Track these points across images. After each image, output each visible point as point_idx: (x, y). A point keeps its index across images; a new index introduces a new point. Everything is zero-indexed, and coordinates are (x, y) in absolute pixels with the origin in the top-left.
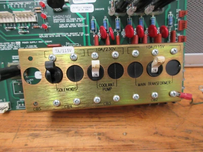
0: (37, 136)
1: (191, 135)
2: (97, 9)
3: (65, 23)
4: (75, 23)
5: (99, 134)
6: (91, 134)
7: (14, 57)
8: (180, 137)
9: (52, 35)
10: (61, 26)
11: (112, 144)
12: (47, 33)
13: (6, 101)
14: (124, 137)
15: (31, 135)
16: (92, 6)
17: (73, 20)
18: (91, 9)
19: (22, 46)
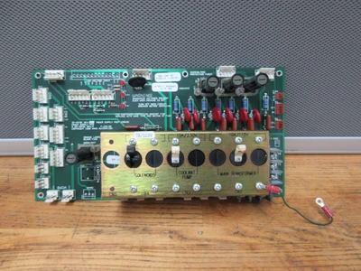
0: (99, 232)
1: (277, 236)
2: (182, 88)
3: (145, 103)
4: (156, 102)
5: (171, 232)
6: (162, 232)
7: (85, 138)
8: (263, 238)
9: (130, 115)
10: (140, 106)
12: (124, 112)
13: (71, 189)
14: (199, 236)
15: (92, 231)
16: (176, 85)
17: (154, 99)
18: (175, 88)
19: (96, 125)
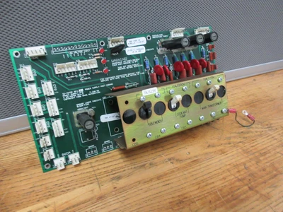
1: (232, 140)
3: (122, 66)
4: (131, 64)
5: (170, 160)
6: (164, 162)
7: (78, 105)
8: (225, 144)
9: (112, 78)
10: (120, 69)
11: (183, 164)
12: (107, 77)
14: (189, 156)
15: (113, 179)
16: (144, 47)
17: (129, 61)
18: (143, 51)
19: (85, 92)
